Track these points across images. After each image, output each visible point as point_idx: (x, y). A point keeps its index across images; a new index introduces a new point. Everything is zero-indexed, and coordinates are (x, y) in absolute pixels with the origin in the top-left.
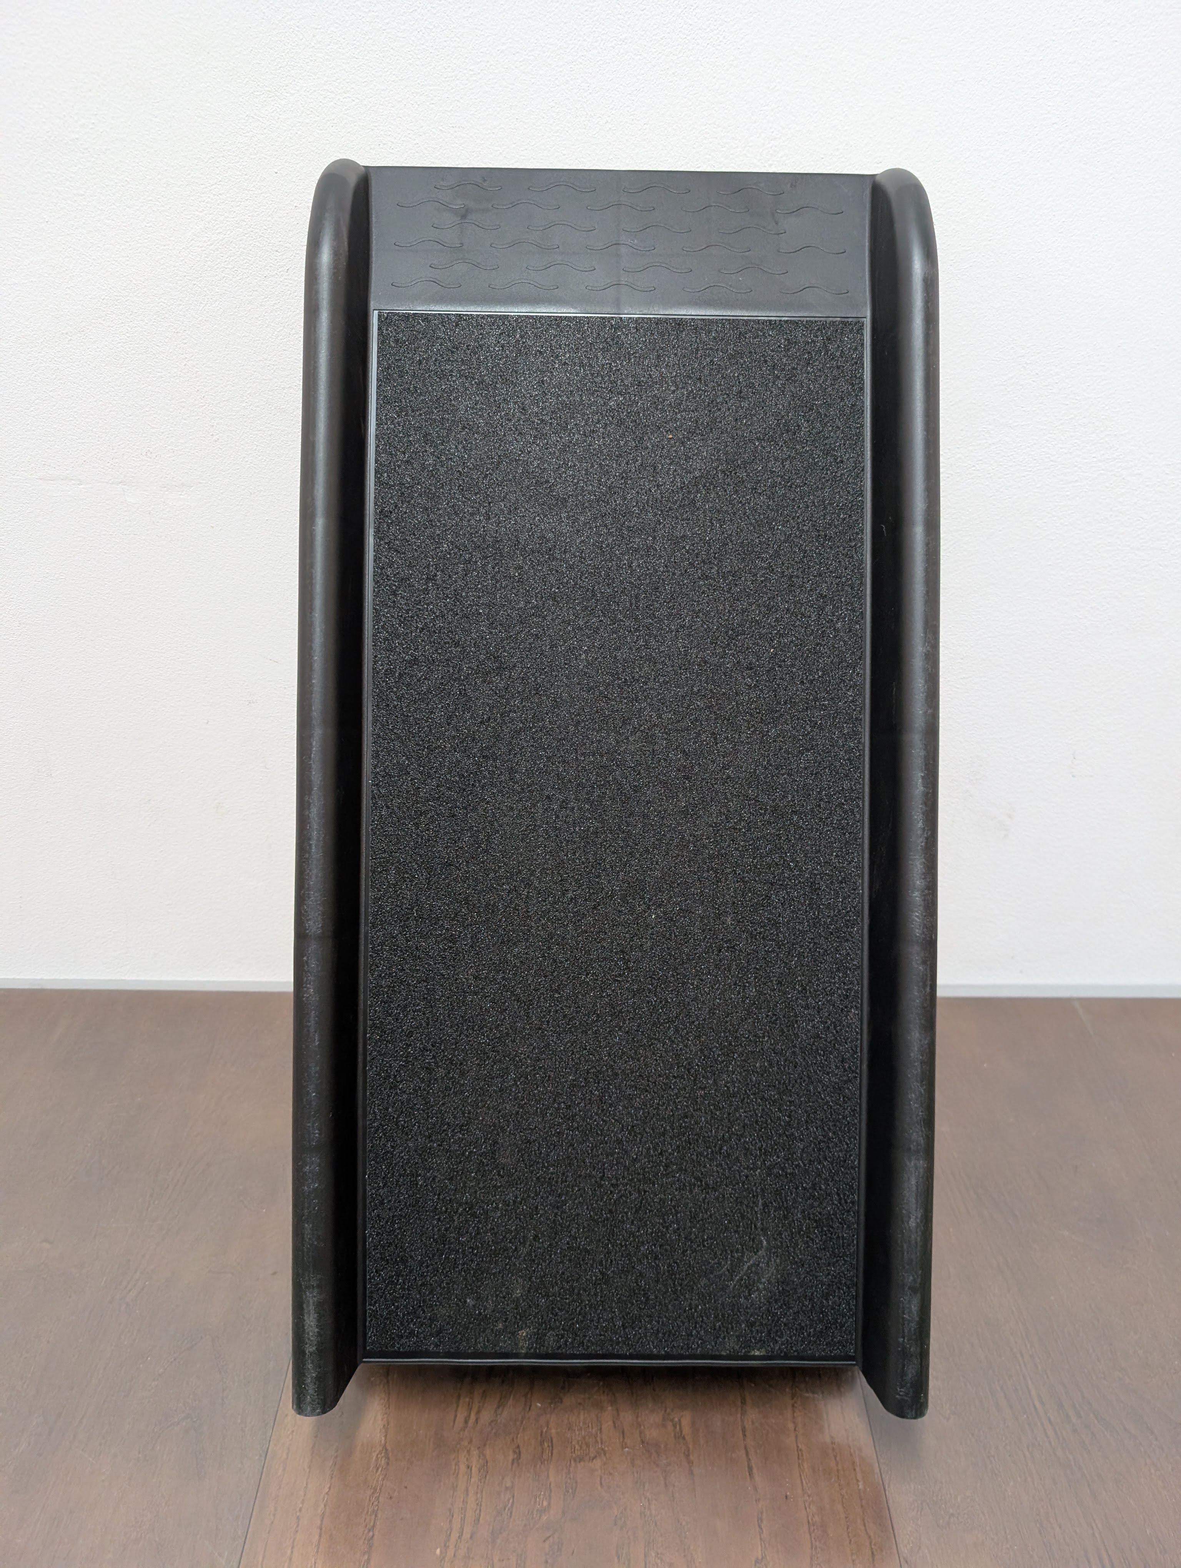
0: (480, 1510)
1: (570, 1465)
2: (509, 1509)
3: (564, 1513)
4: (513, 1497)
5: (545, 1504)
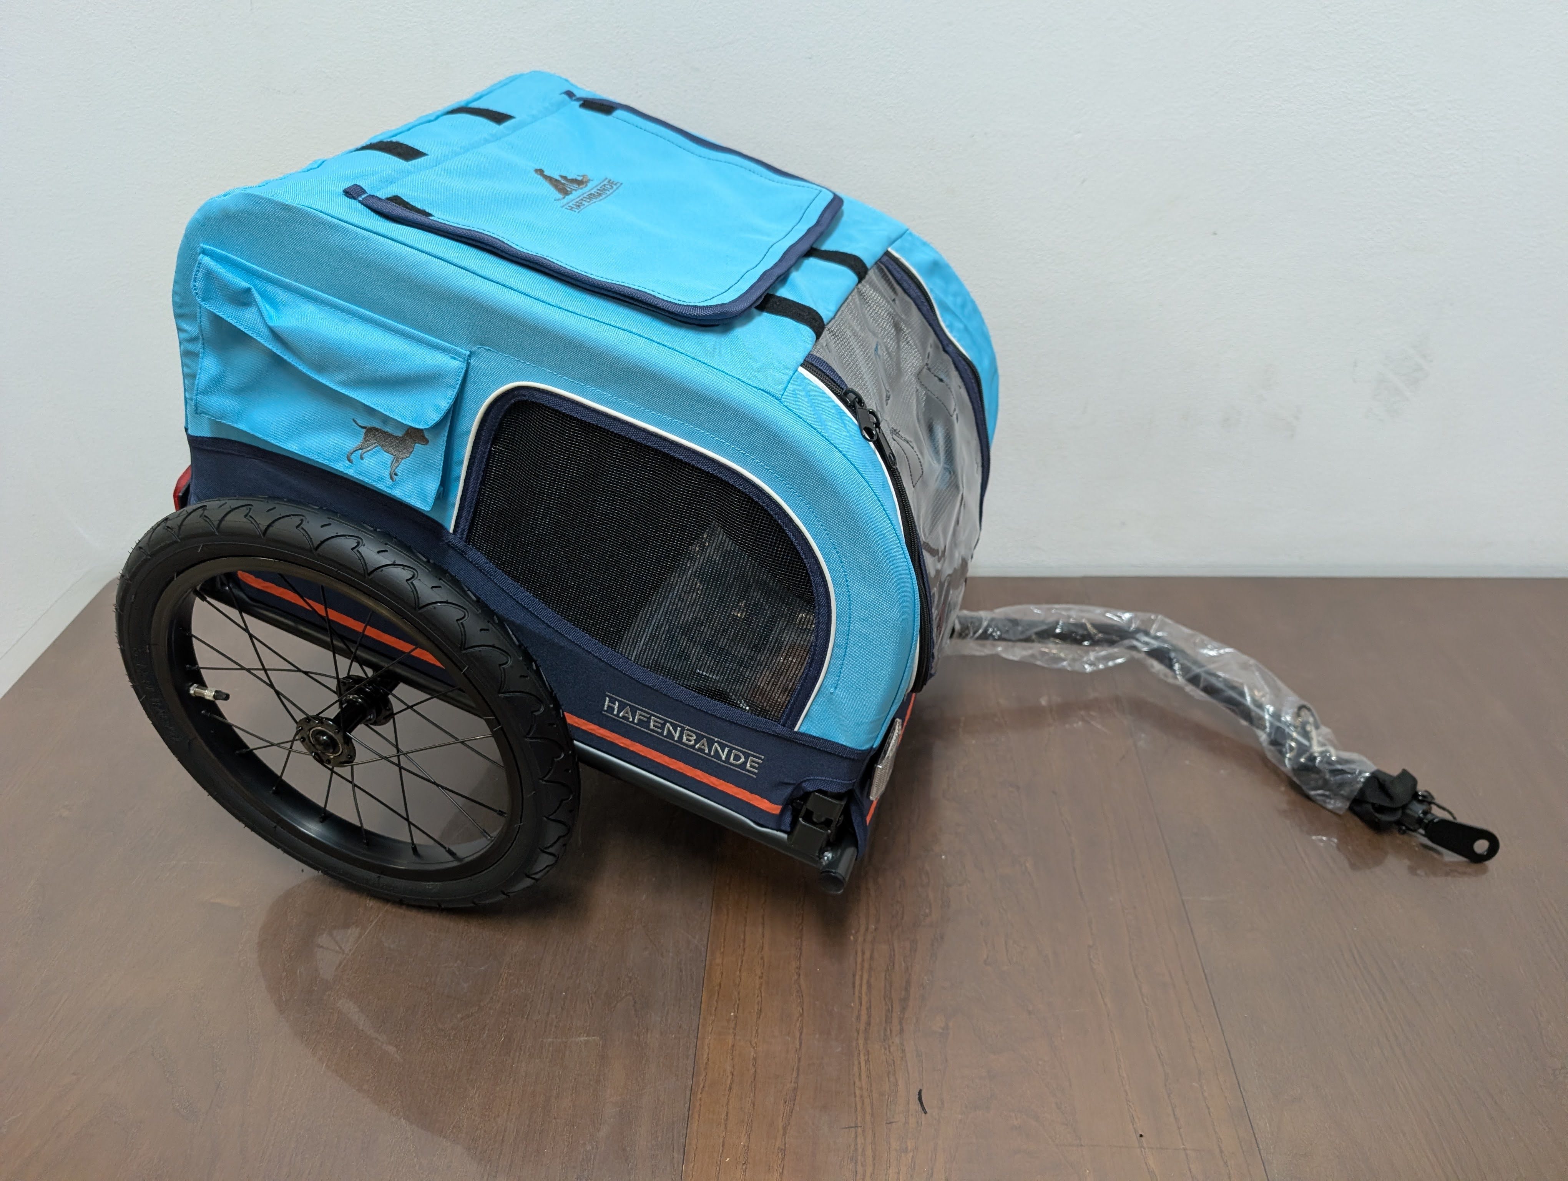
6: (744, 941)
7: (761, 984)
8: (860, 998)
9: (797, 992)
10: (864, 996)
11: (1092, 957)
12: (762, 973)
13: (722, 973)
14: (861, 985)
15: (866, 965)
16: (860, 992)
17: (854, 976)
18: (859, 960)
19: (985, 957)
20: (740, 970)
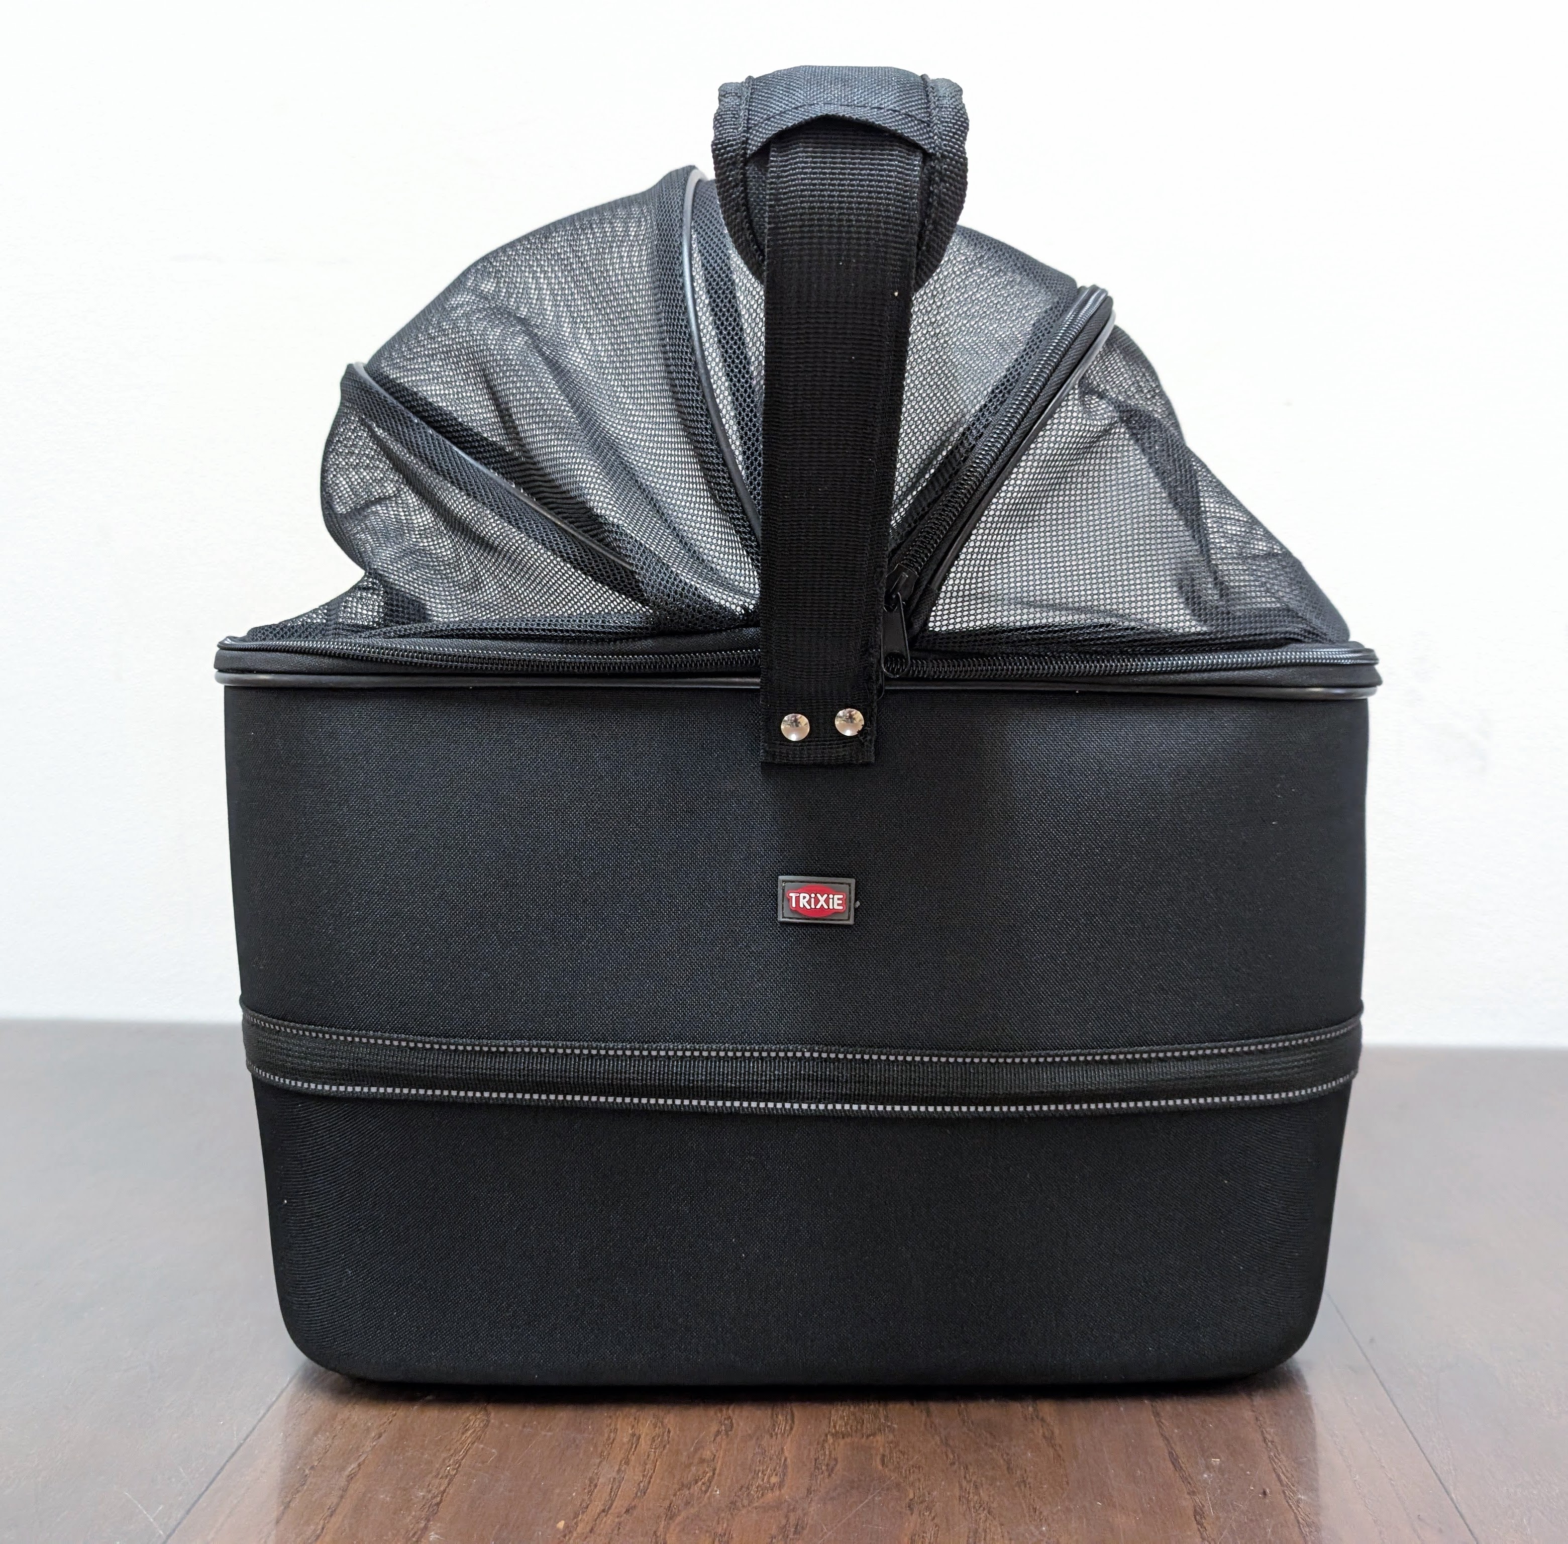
0: (649, 1482)
1: (825, 1441)
2: (703, 1484)
3: (809, 1491)
4: (714, 1470)
5: (774, 1480)
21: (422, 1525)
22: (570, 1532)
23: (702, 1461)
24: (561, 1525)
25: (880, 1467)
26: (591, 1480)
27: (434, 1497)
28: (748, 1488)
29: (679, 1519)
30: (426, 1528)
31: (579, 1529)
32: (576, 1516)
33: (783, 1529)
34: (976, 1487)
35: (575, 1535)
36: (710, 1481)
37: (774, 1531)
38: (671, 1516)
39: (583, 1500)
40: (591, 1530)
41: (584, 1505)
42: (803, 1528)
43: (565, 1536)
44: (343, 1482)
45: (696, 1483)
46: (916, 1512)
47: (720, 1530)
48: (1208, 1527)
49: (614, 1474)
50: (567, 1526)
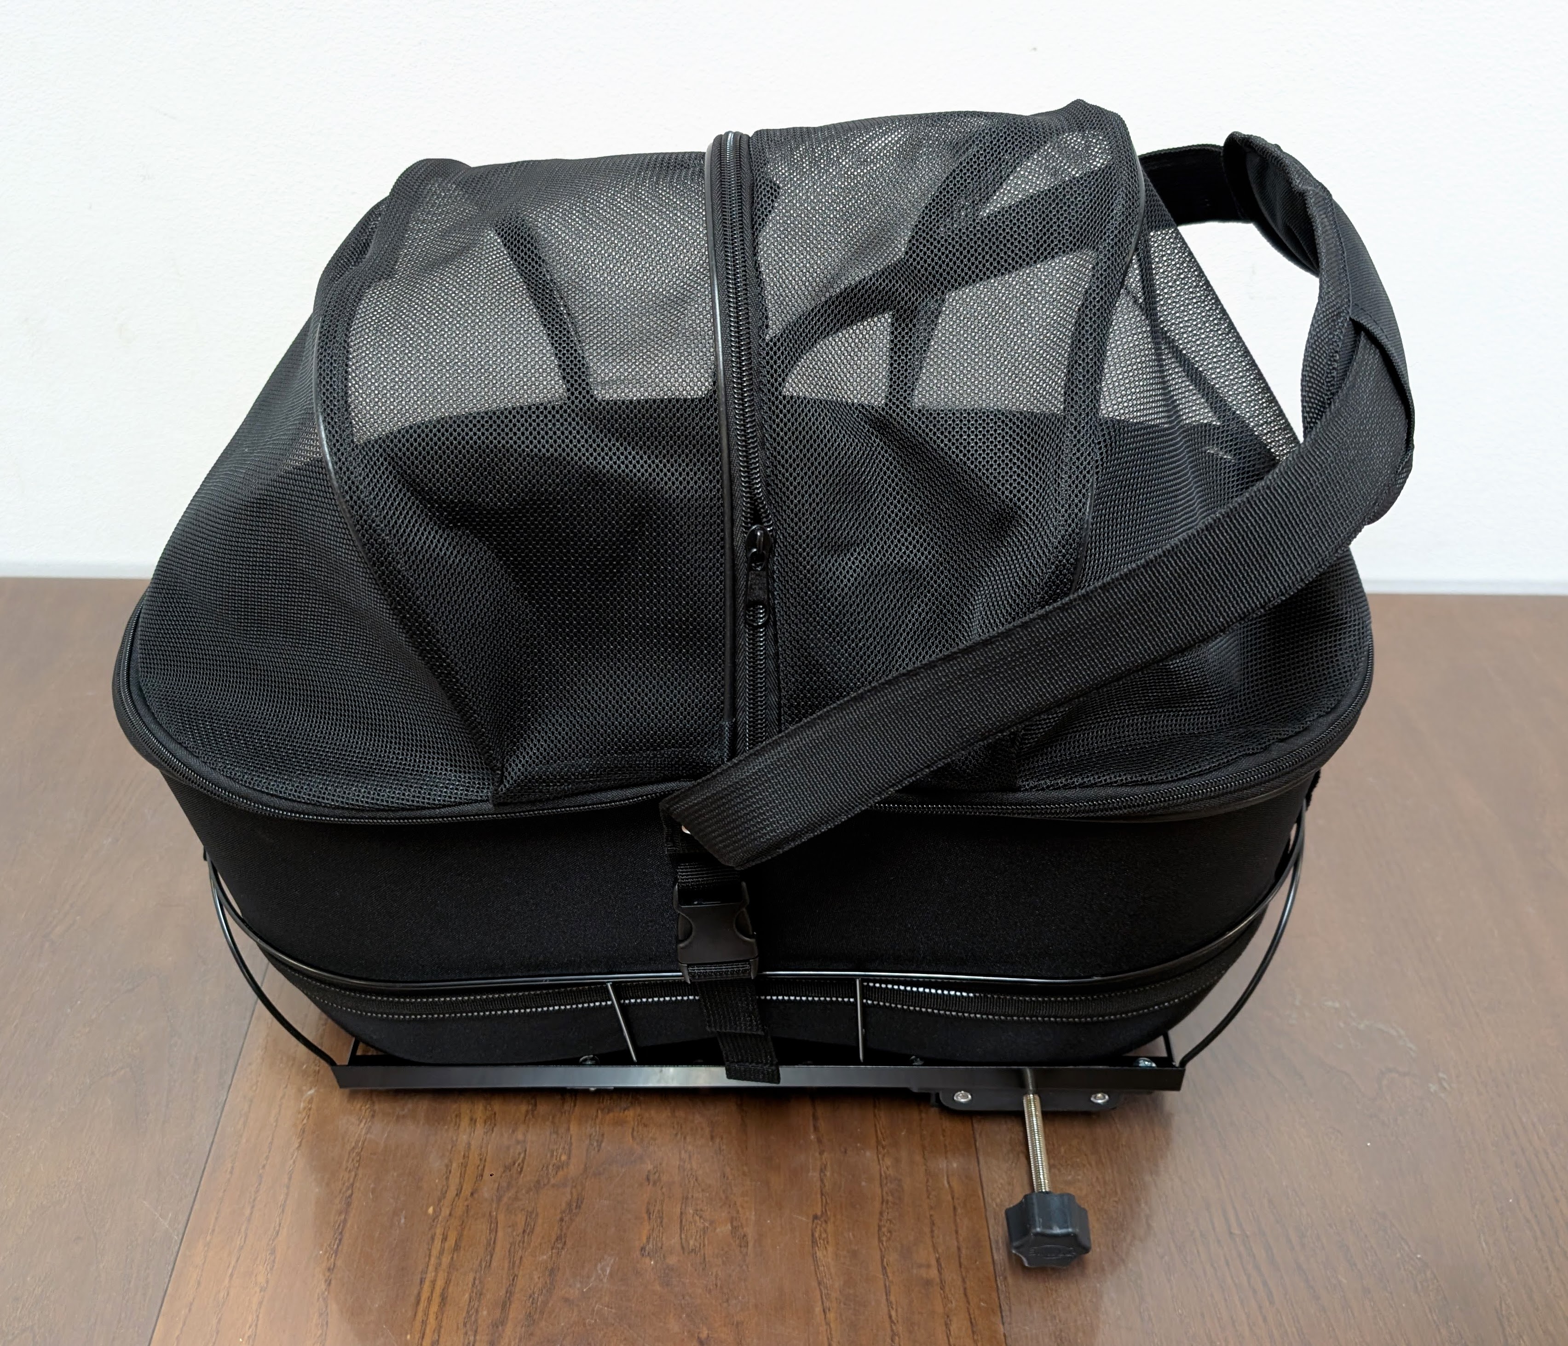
6: (249, 1220)
7: (261, 1303)
8: (424, 1323)
9: (321, 1315)
10: (432, 1320)
11: (817, 1235)
12: (267, 1282)
13: (199, 1283)
14: (430, 1300)
15: (446, 1260)
16: (426, 1314)
17: (422, 1281)
18: (435, 1252)
19: (645, 1240)
20: (232, 1275)
21: (343, 1217)
22: (437, 1217)
23: (518, 1142)
24: (431, 1210)
25: (631, 1140)
26: (447, 1166)
27: (348, 1189)
28: (547, 1167)
29: (505, 1199)
30: (345, 1221)
31: (443, 1214)
32: (440, 1201)
33: (569, 1204)
34: (690, 1157)
35: (440, 1218)
36: (523, 1161)
37: (564, 1205)
38: (499, 1200)
39: (443, 1186)
40: (450, 1214)
41: (444, 1190)
42: (582, 1203)
43: (434, 1221)
44: (286, 1180)
45: (514, 1164)
46: (651, 1183)
47: (530, 1209)
48: (827, 1184)
49: (461, 1160)
50: (434, 1210)
